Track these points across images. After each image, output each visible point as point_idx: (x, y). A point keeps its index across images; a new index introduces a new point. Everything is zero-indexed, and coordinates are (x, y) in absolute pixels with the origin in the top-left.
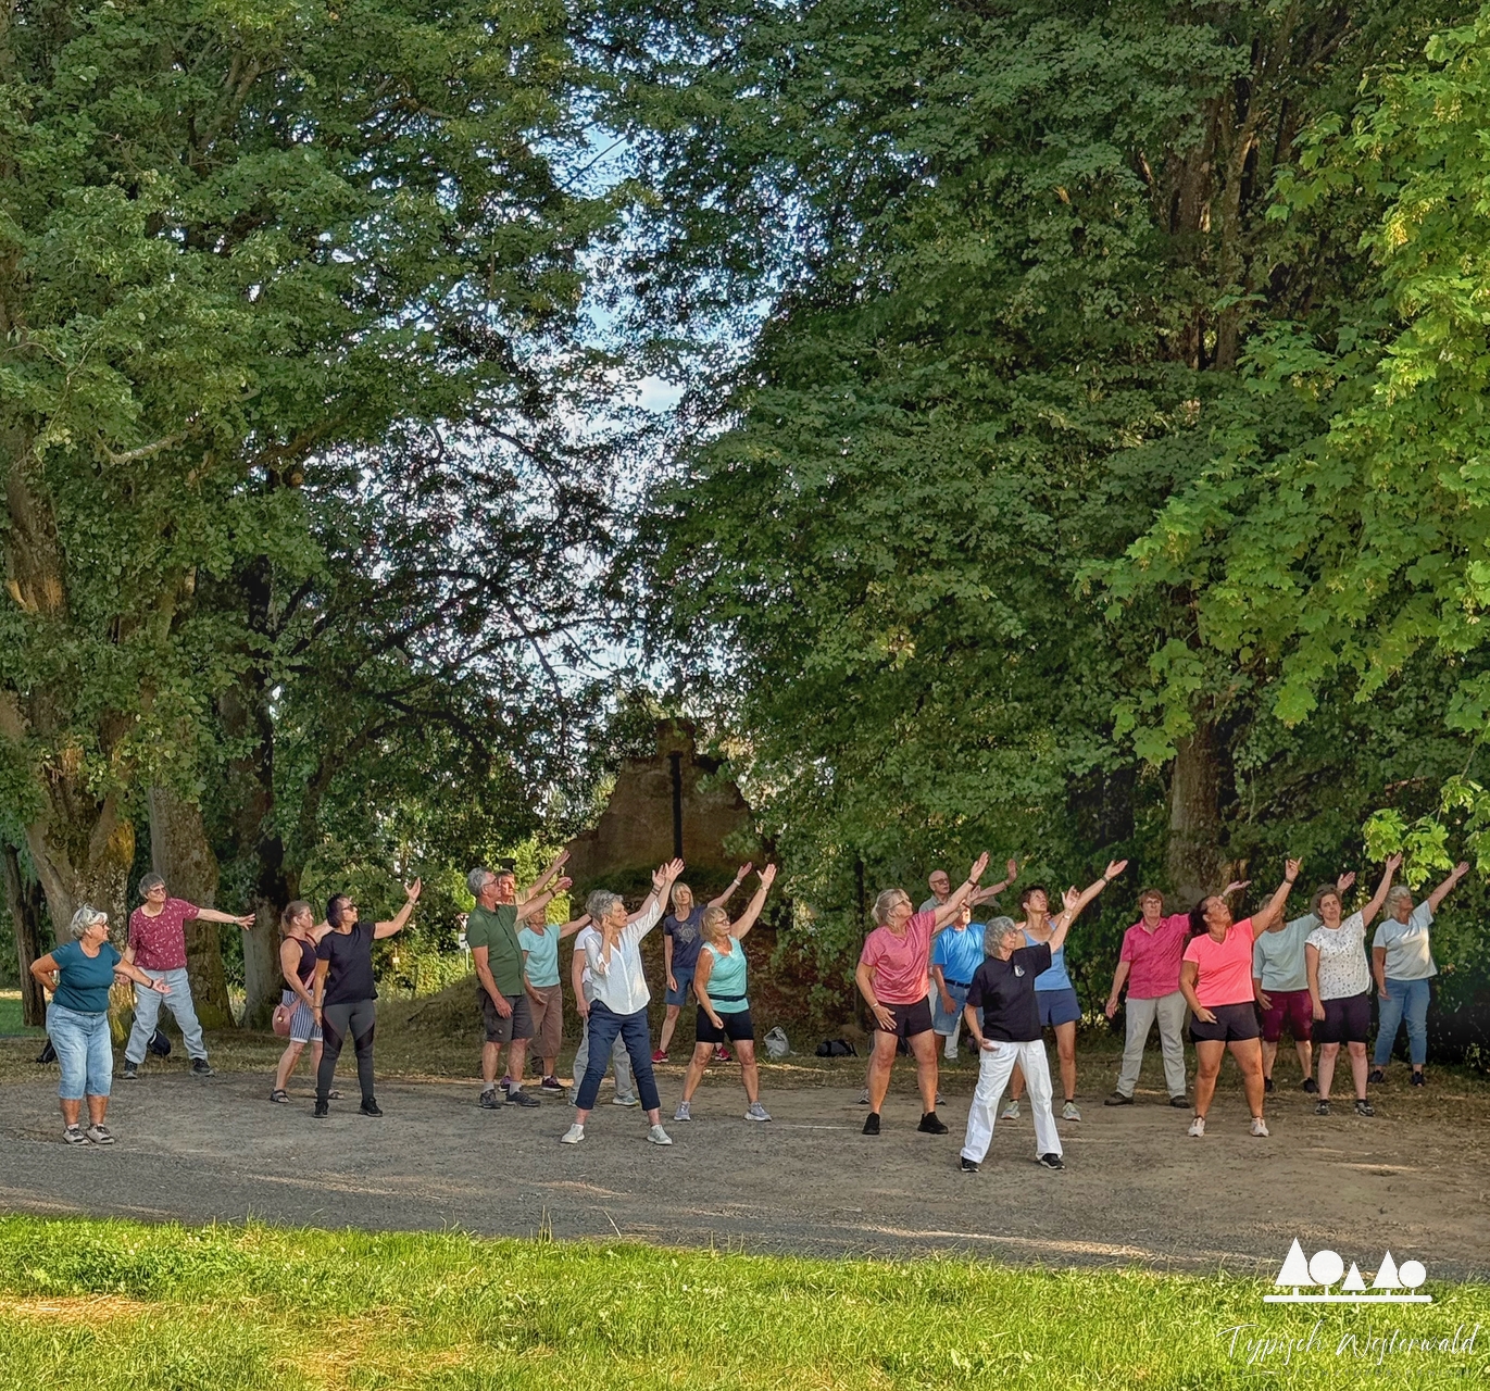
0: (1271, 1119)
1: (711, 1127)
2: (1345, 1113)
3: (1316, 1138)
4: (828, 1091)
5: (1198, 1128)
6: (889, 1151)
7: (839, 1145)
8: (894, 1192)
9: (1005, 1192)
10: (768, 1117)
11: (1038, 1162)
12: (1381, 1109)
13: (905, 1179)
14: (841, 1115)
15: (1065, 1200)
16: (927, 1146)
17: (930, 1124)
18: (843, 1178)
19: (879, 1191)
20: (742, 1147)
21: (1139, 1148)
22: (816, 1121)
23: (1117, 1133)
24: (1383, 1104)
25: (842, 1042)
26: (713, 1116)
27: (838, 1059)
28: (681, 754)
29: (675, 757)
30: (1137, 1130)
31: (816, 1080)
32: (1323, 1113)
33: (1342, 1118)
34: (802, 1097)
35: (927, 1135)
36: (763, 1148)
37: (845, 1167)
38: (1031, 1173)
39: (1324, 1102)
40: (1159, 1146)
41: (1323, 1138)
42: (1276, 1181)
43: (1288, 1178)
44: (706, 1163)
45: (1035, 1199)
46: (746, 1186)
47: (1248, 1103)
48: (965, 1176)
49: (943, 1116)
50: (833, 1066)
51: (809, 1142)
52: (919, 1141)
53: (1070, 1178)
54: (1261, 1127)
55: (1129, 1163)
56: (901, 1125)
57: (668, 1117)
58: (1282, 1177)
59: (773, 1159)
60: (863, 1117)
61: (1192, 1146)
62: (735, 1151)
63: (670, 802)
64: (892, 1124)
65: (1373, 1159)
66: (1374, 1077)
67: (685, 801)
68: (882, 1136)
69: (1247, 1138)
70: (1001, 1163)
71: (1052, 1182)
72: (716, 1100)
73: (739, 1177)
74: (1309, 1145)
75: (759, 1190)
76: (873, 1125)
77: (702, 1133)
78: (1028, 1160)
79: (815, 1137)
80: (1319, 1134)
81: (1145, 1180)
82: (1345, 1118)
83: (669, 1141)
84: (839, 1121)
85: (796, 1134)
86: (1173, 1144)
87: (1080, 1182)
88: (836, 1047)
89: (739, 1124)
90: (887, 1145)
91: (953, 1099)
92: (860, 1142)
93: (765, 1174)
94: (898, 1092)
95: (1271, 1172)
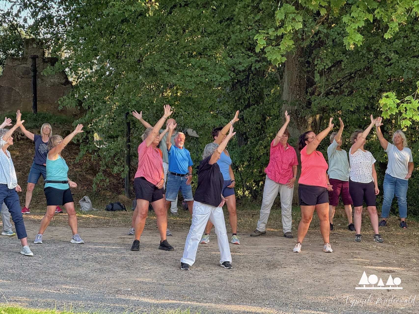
0: (334, 244)
1: (53, 247)
2: (369, 241)
3: (356, 253)
4: (112, 229)
5: (298, 248)
6: (145, 260)
7: (119, 256)
8: (147, 280)
9: (204, 280)
10: (82, 241)
11: (219, 265)
12: (386, 239)
13: (153, 274)
14: (119, 241)
15: (234, 284)
16: (163, 257)
17: (164, 246)
18: (121, 273)
19: (140, 280)
20: (69, 257)
21: (269, 258)
22: (107, 244)
23: (258, 251)
24: (387, 237)
25: (119, 204)
26: (53, 241)
27: (117, 213)
28: (37, 57)
29: (34, 58)
30: (268, 249)
31: (106, 223)
32: (358, 241)
33: (368, 244)
34: (99, 232)
35: (164, 251)
36: (80, 258)
37: (122, 267)
38: (216, 271)
39: (359, 236)
40: (279, 257)
41: (359, 254)
42: (337, 275)
43: (343, 274)
44: (51, 266)
45: (218, 284)
46: (71, 277)
47: (322, 235)
48: (183, 272)
49: (171, 241)
50: (115, 216)
51: (104, 255)
52: (159, 254)
53: (235, 273)
54: (329, 248)
55: (264, 265)
56: (150, 246)
57: (31, 242)
58: (339, 273)
59: (85, 263)
60: (131, 242)
61: (295, 257)
62: (65, 259)
63: (31, 81)
64: (145, 245)
65: (383, 264)
66: (382, 224)
67: (39, 81)
68: (141, 252)
69: (322, 253)
70: (201, 265)
71: (226, 275)
72: (55, 233)
73: (68, 272)
74: (352, 257)
75: (78, 279)
76: (136, 246)
77: (49, 250)
78: (214, 264)
79: (106, 252)
80: (357, 252)
81: (272, 274)
82: (369, 244)
83: (32, 254)
84: (118, 244)
85: (97, 250)
86: (286, 256)
87: (240, 275)
88: (116, 206)
89: (68, 245)
90: (143, 256)
91: (176, 233)
92: (129, 254)
93: (82, 271)
94: (148, 229)
95: (335, 271)
